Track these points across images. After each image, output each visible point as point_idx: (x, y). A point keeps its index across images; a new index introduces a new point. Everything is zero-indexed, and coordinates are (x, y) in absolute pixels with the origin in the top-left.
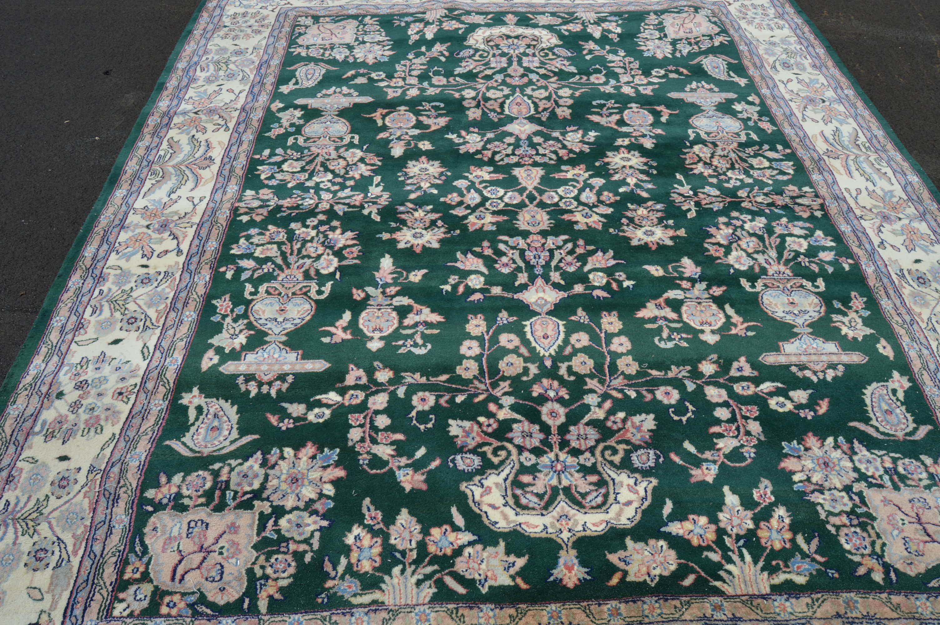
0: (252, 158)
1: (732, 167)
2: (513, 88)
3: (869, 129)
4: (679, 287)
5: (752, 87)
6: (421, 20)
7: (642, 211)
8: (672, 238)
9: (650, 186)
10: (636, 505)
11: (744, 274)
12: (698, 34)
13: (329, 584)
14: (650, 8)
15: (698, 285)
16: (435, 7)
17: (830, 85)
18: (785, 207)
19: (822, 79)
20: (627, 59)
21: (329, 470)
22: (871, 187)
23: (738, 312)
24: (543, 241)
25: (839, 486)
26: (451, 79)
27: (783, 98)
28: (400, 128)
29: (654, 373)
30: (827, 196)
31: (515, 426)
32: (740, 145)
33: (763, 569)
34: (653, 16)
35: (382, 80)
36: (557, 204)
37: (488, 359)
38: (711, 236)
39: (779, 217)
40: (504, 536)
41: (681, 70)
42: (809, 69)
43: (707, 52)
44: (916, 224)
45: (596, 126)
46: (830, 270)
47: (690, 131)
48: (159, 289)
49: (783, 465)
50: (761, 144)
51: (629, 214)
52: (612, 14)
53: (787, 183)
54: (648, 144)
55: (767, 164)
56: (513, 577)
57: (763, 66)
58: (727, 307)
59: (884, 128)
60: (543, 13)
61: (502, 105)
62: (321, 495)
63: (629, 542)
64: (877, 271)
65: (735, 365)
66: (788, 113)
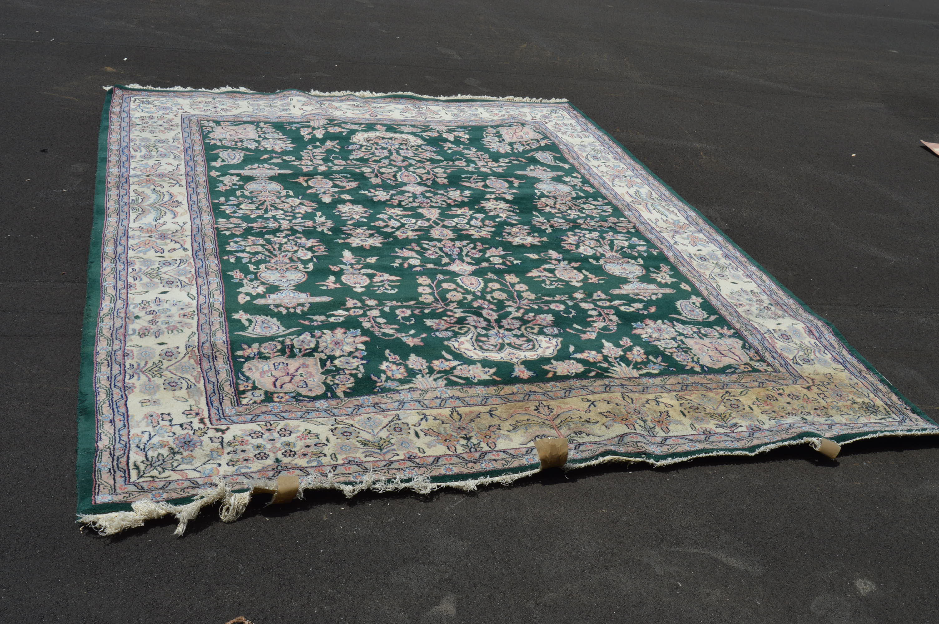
0: (212, 203)
1: (570, 208)
2: (400, 168)
3: (659, 191)
4: (550, 263)
5: (573, 169)
6: (308, 127)
7: (514, 229)
8: (539, 242)
9: (517, 218)
10: (552, 348)
11: (591, 257)
12: (528, 139)
13: (378, 384)
14: (486, 124)
15: (562, 262)
16: (316, 118)
17: (628, 168)
18: (610, 227)
19: (622, 165)
20: (479, 153)
21: (358, 338)
22: (665, 218)
23: (590, 273)
24: (453, 243)
25: (668, 337)
26: (348, 162)
27: (597, 175)
28: (322, 187)
29: (546, 298)
30: (636, 222)
31: (468, 318)
32: (573, 198)
33: (633, 369)
34: (490, 130)
35: (294, 161)
36: (455, 226)
37: (438, 293)
38: (565, 240)
39: (607, 232)
40: (479, 361)
41: (521, 159)
42: (613, 160)
43: (537, 149)
44: (696, 235)
45: (469, 188)
46: (645, 255)
47: (536, 191)
48: (181, 267)
49: (634, 332)
50: (587, 198)
51: (507, 231)
52: (458, 127)
53: (609, 216)
54: (509, 197)
55: (594, 207)
56: (491, 376)
57: (579, 158)
58: (584, 271)
59: (669, 190)
60: (405, 125)
61: (395, 176)
62: (357, 349)
63: (552, 361)
64: (674, 254)
65: (595, 294)
66: (602, 182)
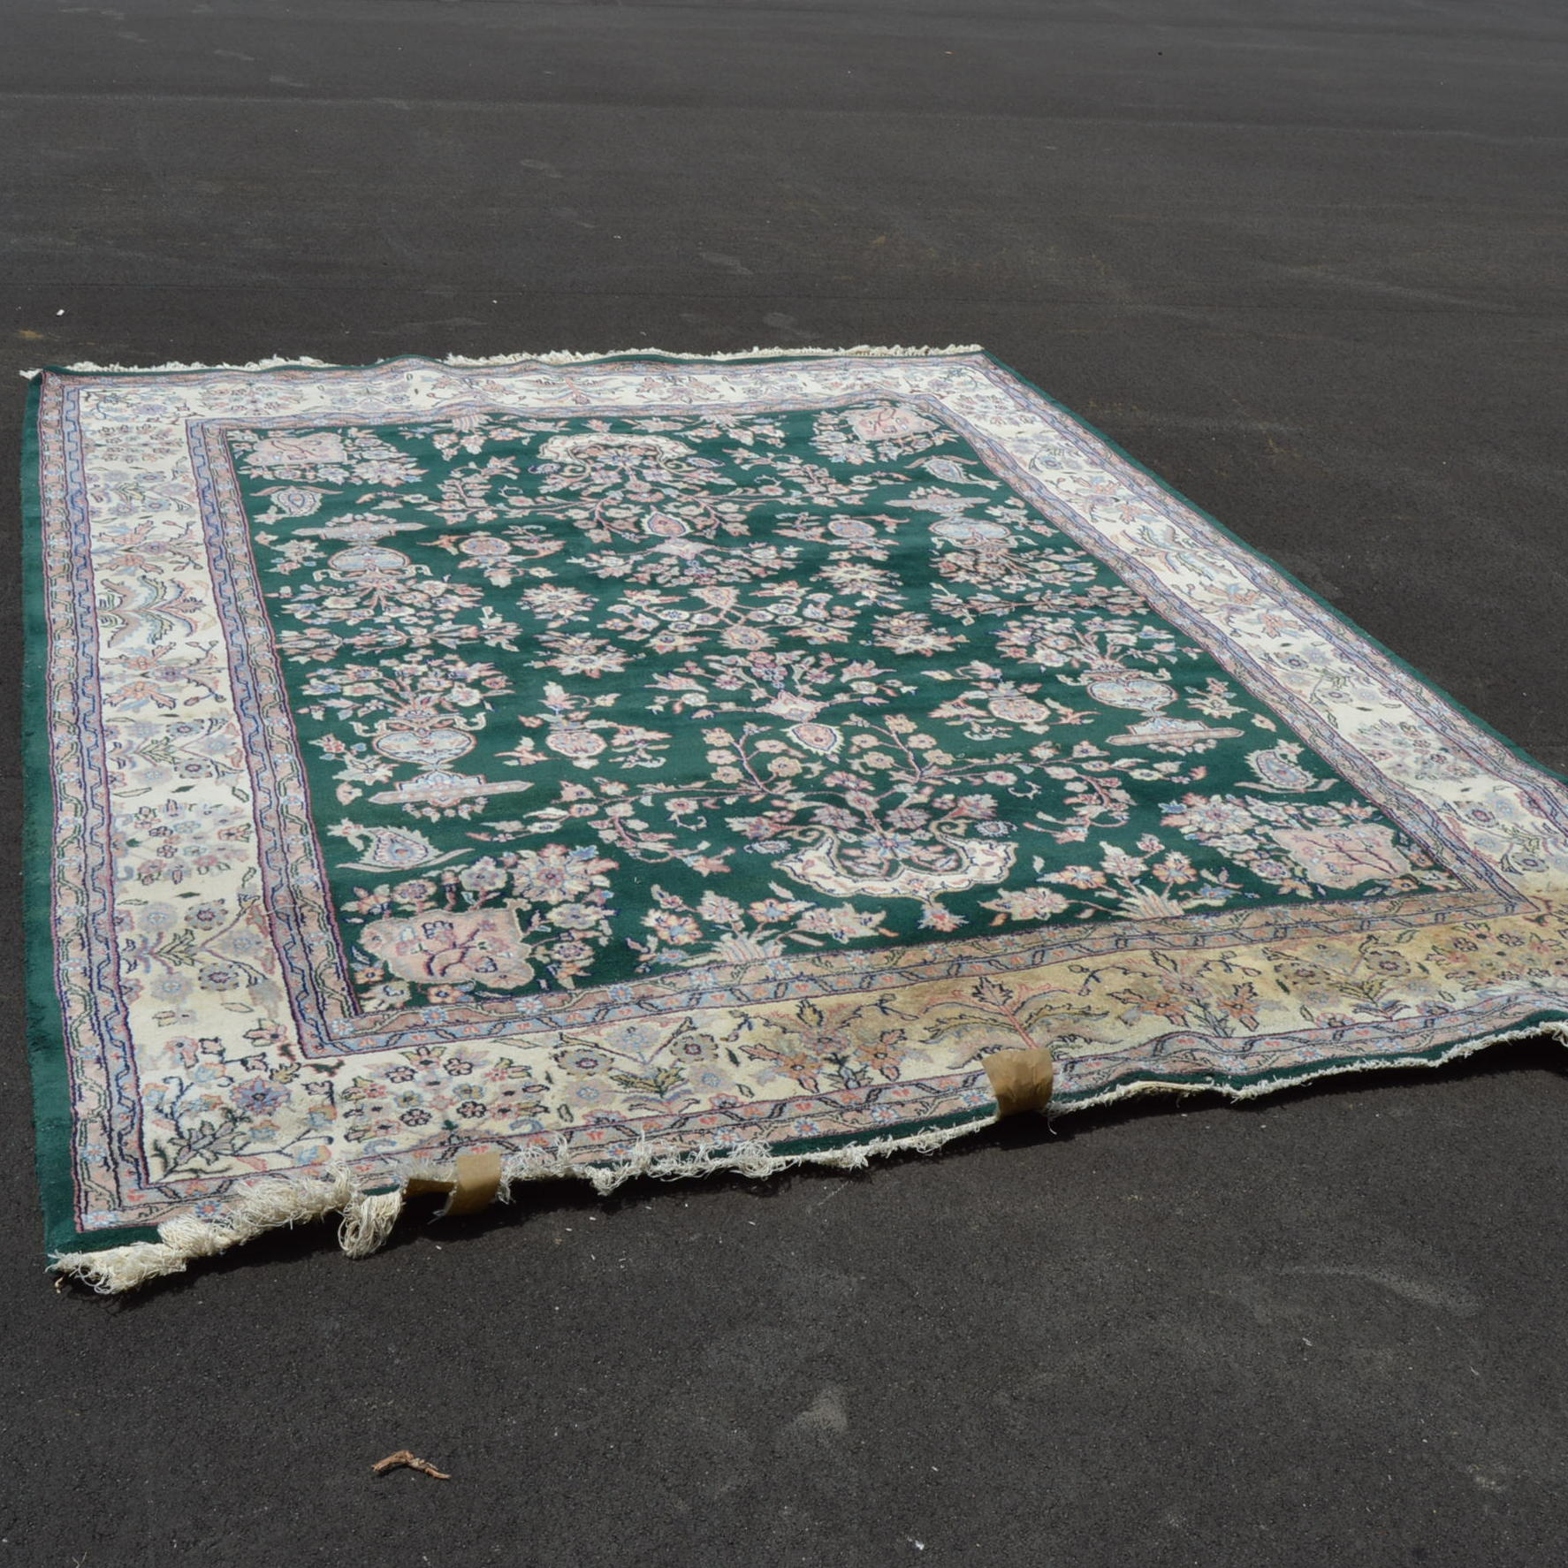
0: (266, 599)
1: (1008, 572)
2: (646, 507)
3: (1190, 525)
4: (978, 688)
5: (1006, 490)
6: (450, 431)
7: (895, 622)
8: (949, 645)
9: (899, 598)
10: (998, 864)
11: (1061, 671)
12: (906, 433)
13: (643, 958)
14: (818, 406)
15: (1001, 685)
16: (464, 412)
17: (1121, 483)
18: (1095, 607)
19: (1108, 477)
20: (808, 467)
21: (593, 863)
22: (1207, 582)
23: (1063, 704)
24: (771, 657)
25: (1237, 830)
26: (539, 499)
27: (1058, 499)
28: (489, 555)
29: (976, 761)
30: (1148, 593)
31: (817, 811)
32: (1011, 550)
33: (1170, 899)
34: (826, 417)
35: (425, 504)
36: (773, 622)
37: (749, 762)
38: (1003, 639)
39: (1090, 617)
40: (850, 900)
41: (895, 475)
42: (1087, 467)
43: (929, 453)
44: (1276, 613)
45: (794, 541)
46: (1174, 660)
47: (934, 540)
48: (214, 736)
49: (1165, 822)
50: (1041, 549)
51: (881, 626)
52: (759, 415)
53: (1090, 584)
54: (880, 556)
55: (1057, 567)
56: (875, 929)
57: (1016, 466)
58: (1048, 701)
59: (1210, 523)
60: (650, 418)
61: (637, 524)
62: (593, 888)
63: (1001, 892)
64: (1234, 656)
65: (1077, 748)
66: (1069, 514)
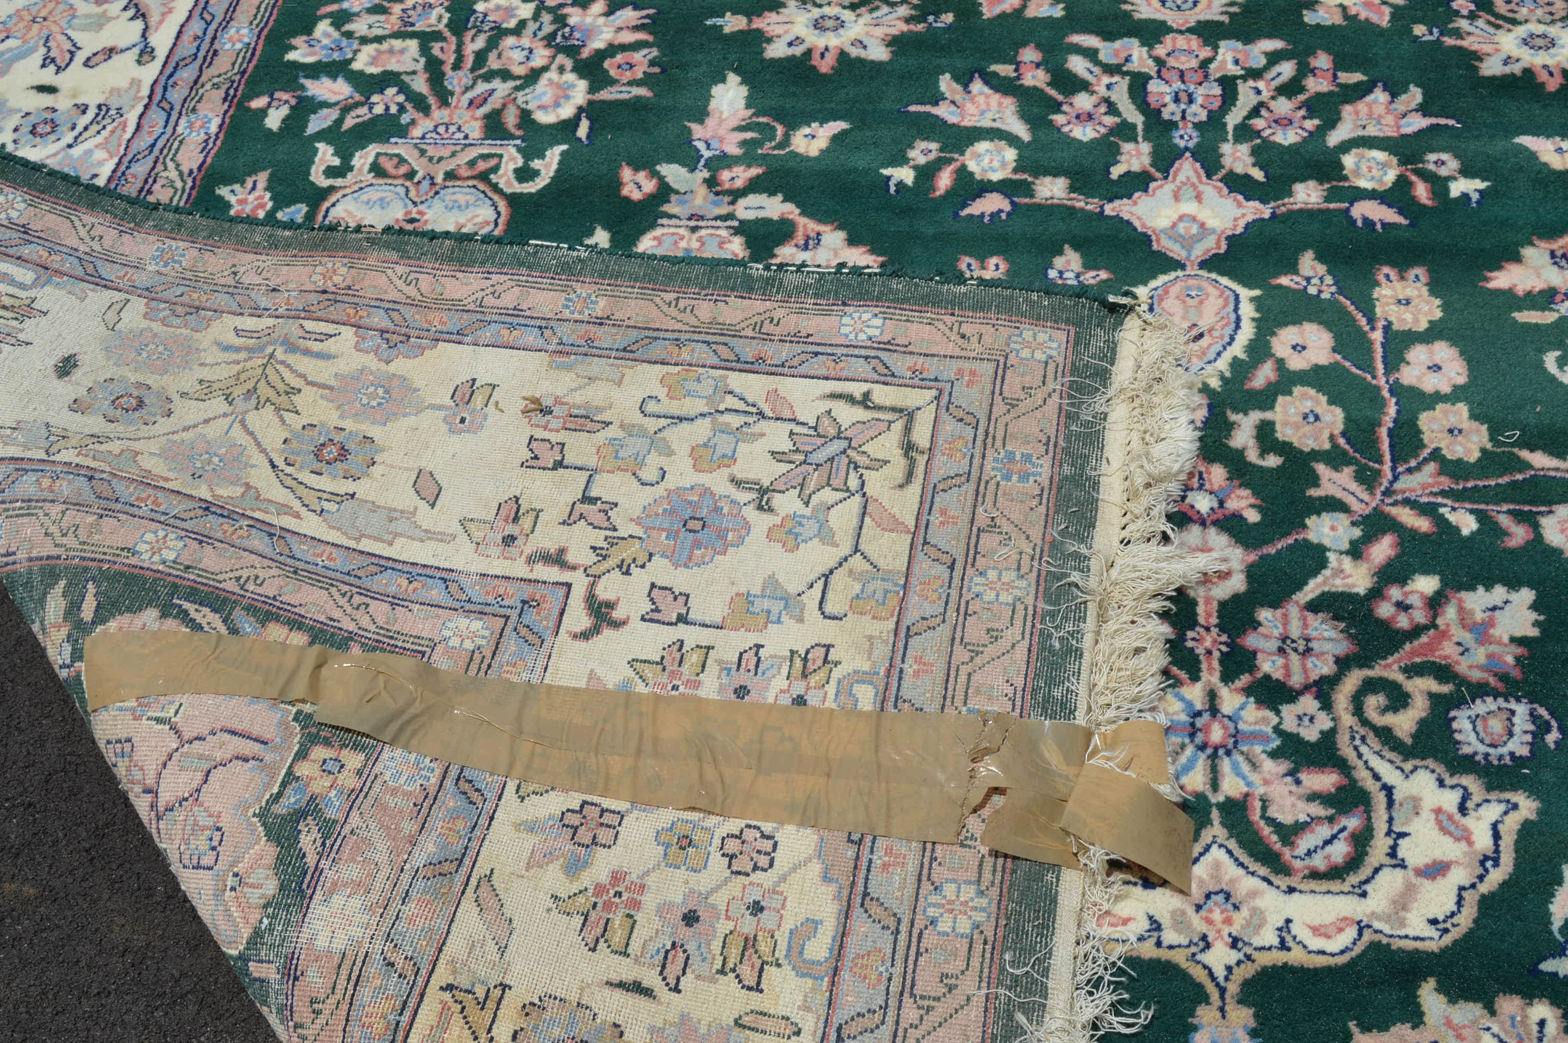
10: (1459, 876)
24: (1206, 53)
29: (1540, 460)
48: (77, 151)
